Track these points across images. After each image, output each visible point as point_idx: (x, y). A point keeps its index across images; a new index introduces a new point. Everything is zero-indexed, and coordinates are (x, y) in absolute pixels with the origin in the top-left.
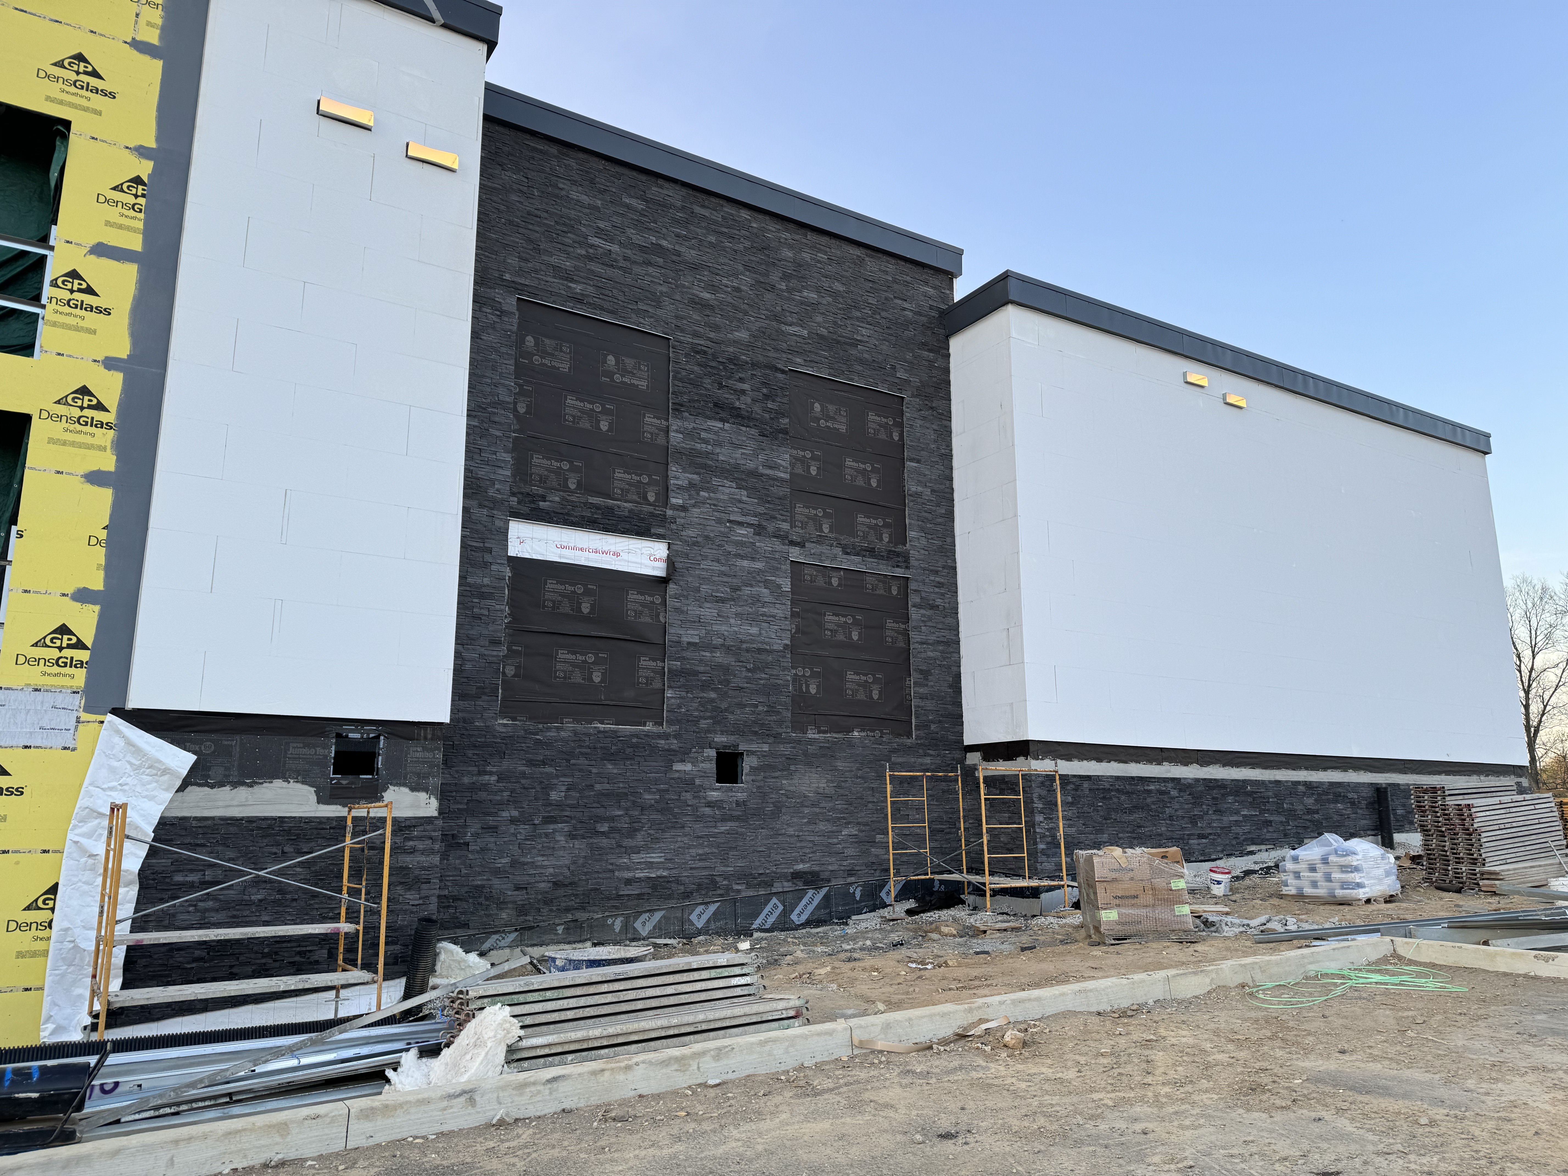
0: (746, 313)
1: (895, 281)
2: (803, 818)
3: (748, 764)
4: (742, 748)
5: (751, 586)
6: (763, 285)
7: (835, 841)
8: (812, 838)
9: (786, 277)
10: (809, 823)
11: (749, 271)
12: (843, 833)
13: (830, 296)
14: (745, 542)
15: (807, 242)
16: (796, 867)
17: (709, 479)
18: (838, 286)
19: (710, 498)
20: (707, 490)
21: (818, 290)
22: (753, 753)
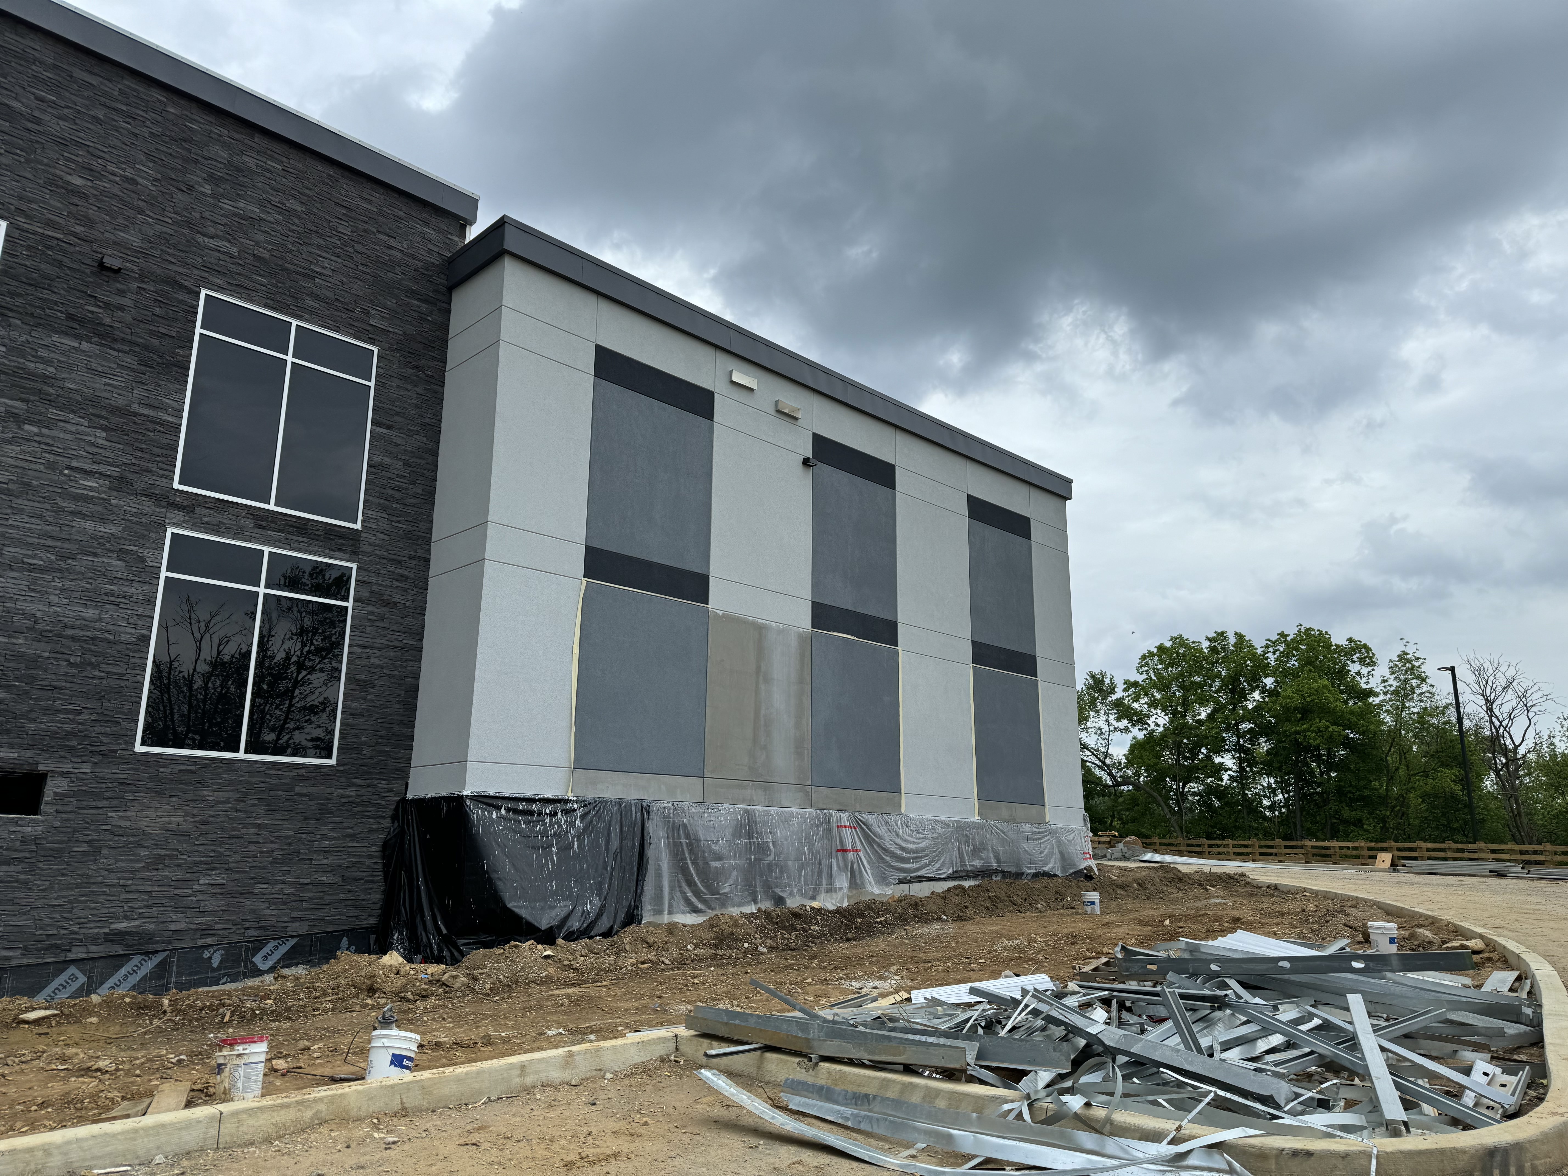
0: (141, 212)
1: (381, 213)
2: (138, 861)
3: (53, 788)
4: (42, 768)
5: (95, 555)
6: (176, 183)
7: (188, 891)
8: (149, 889)
9: (211, 179)
10: (147, 868)
11: (154, 162)
12: (201, 882)
13: (280, 213)
14: (93, 497)
15: (253, 145)
16: (113, 926)
17: (43, 410)
18: (293, 204)
19: (40, 435)
20: (38, 423)
21: (263, 204)
22: (62, 774)
